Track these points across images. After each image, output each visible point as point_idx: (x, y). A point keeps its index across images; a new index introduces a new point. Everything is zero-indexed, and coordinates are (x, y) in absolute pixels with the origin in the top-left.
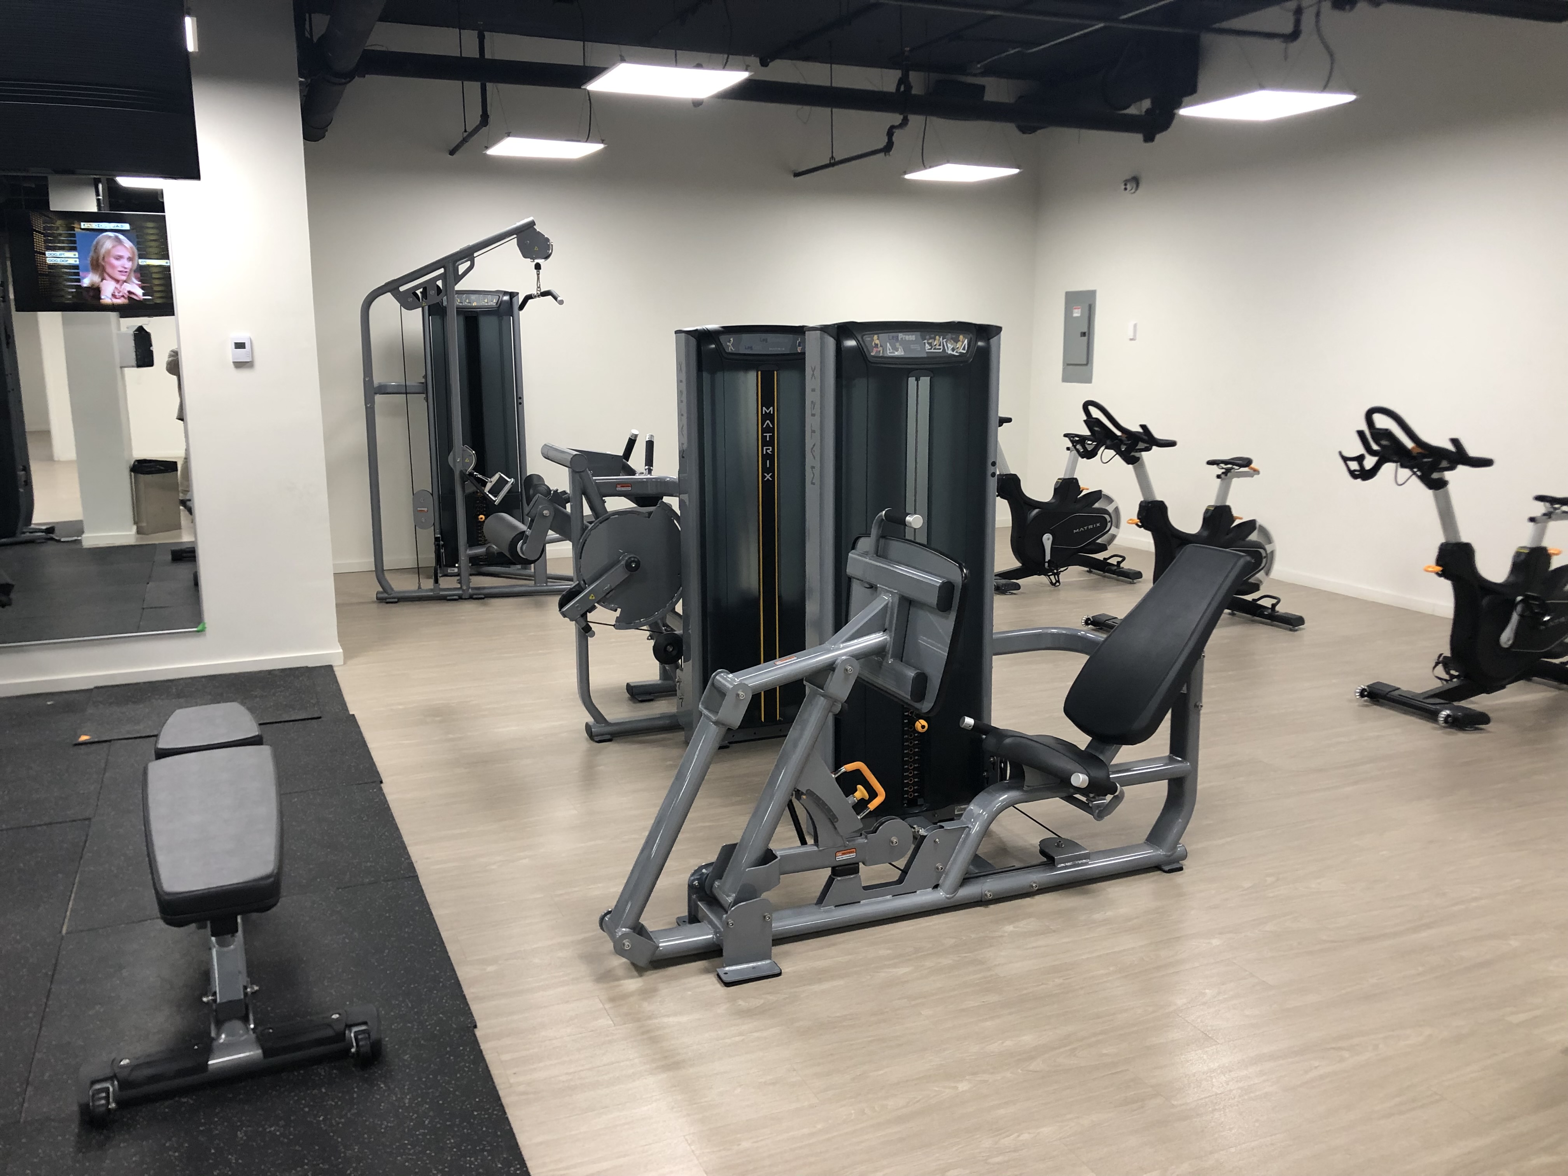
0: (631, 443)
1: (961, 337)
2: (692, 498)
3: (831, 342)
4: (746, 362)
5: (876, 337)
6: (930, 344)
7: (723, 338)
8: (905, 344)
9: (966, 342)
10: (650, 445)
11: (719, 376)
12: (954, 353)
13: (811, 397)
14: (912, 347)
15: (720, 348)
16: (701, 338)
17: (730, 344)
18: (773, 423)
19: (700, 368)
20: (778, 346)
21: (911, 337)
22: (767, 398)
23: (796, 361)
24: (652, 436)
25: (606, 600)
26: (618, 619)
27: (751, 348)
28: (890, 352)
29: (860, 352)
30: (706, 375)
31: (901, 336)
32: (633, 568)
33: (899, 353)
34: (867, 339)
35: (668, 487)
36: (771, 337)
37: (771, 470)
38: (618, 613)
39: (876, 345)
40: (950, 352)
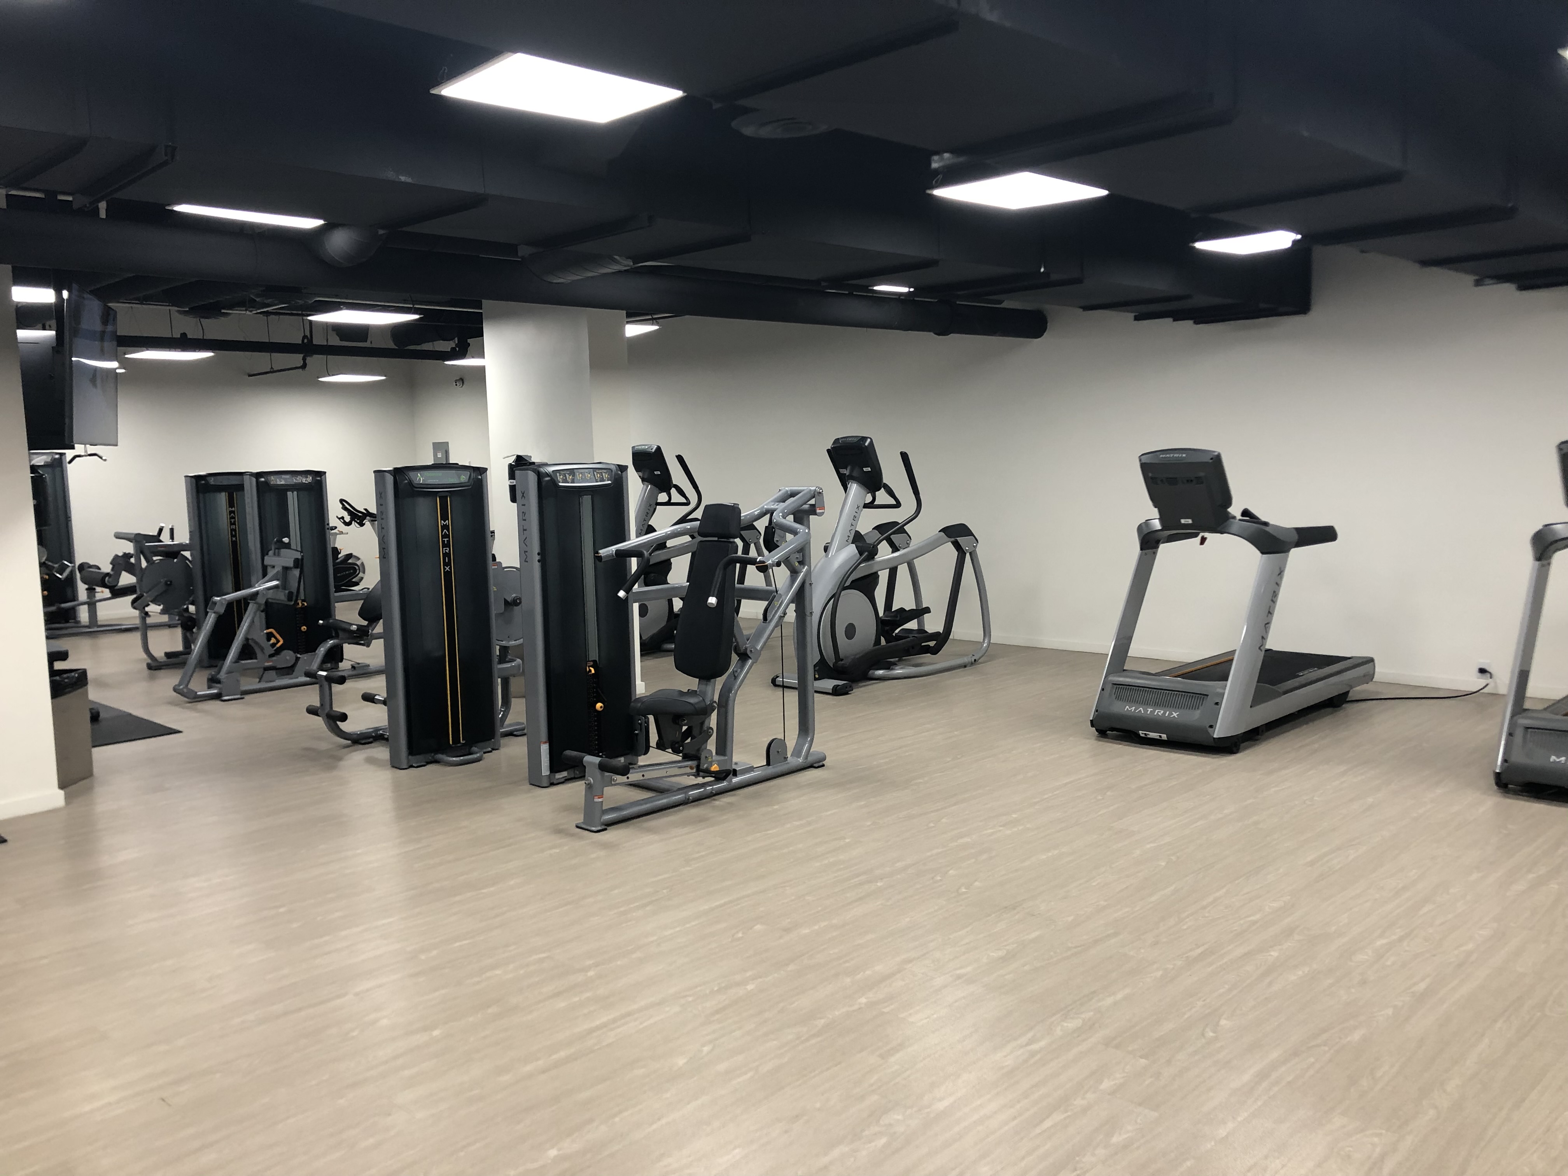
0: (161, 530)
1: (309, 476)
2: (197, 553)
3: (254, 480)
4: (219, 489)
5: (272, 477)
6: (295, 479)
7: (208, 478)
8: (285, 479)
9: (311, 478)
10: (172, 530)
11: (207, 495)
12: (306, 482)
13: (247, 500)
14: (288, 480)
15: (207, 484)
16: (198, 478)
17: (212, 481)
18: (235, 514)
19: (198, 492)
20: (234, 481)
21: (287, 477)
22: (231, 503)
23: (240, 487)
24: (172, 526)
25: (155, 601)
26: (162, 610)
27: (221, 482)
28: (279, 483)
29: (266, 483)
30: (201, 495)
31: (283, 476)
32: (169, 585)
33: (283, 482)
34: (269, 478)
35: (184, 547)
36: (231, 477)
37: (235, 536)
38: (161, 607)
39: (273, 480)
40: (304, 482)
